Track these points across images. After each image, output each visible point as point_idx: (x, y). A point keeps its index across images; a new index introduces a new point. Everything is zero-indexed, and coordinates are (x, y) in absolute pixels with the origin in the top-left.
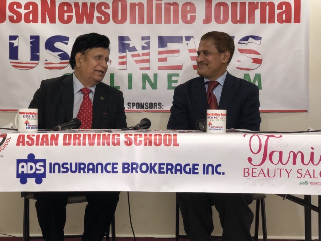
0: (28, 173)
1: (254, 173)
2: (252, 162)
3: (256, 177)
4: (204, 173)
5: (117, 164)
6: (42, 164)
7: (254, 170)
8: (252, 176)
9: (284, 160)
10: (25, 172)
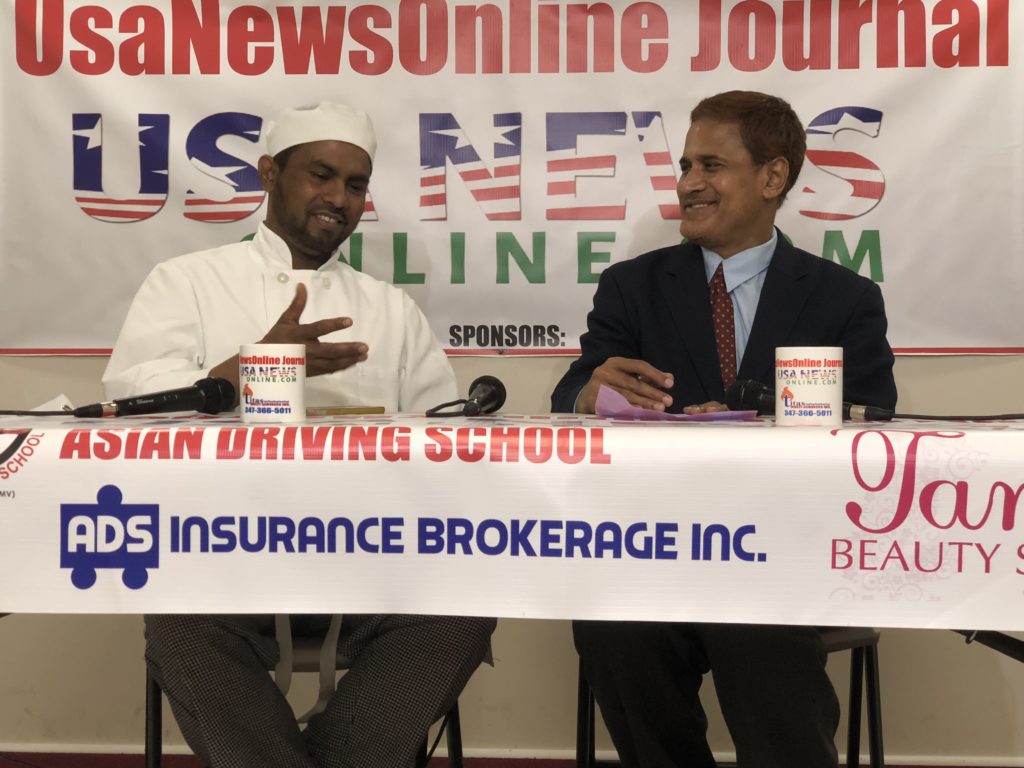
0: (100, 550)
1: (867, 558)
2: (862, 520)
3: (875, 569)
4: (695, 556)
5: (399, 522)
6: (146, 520)
7: (868, 548)
8: (862, 567)
9: (974, 514)
10: (90, 549)
